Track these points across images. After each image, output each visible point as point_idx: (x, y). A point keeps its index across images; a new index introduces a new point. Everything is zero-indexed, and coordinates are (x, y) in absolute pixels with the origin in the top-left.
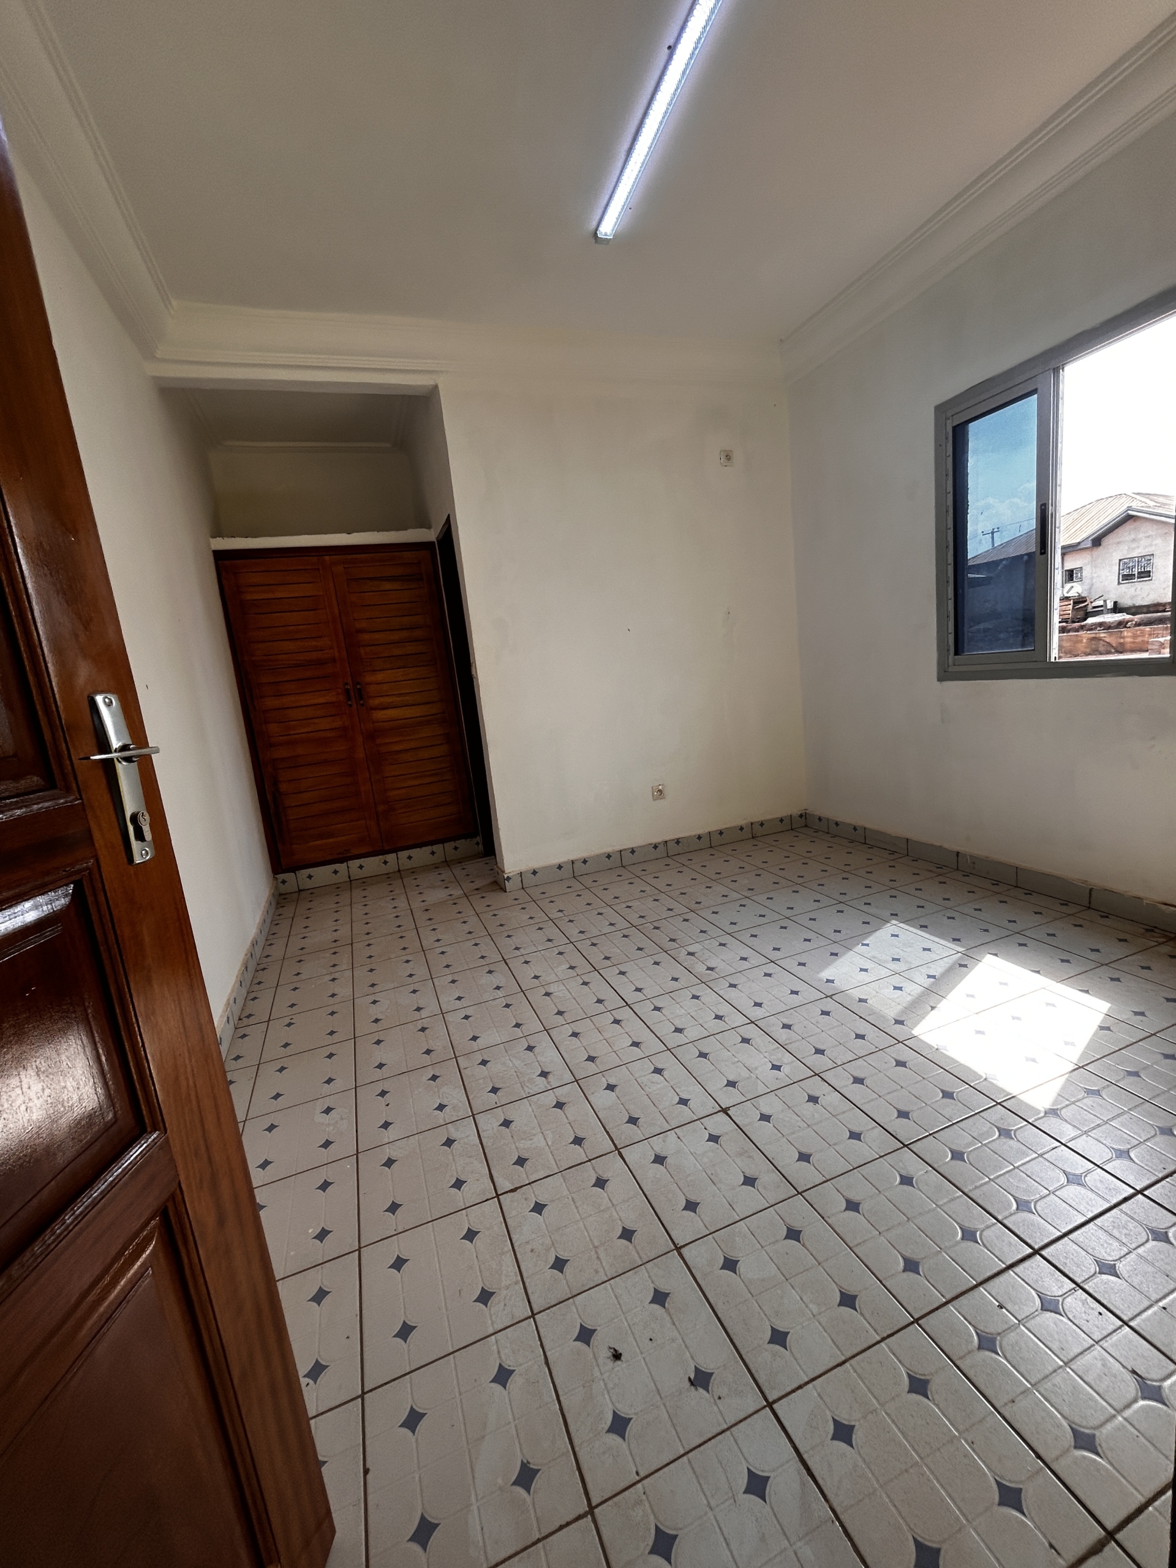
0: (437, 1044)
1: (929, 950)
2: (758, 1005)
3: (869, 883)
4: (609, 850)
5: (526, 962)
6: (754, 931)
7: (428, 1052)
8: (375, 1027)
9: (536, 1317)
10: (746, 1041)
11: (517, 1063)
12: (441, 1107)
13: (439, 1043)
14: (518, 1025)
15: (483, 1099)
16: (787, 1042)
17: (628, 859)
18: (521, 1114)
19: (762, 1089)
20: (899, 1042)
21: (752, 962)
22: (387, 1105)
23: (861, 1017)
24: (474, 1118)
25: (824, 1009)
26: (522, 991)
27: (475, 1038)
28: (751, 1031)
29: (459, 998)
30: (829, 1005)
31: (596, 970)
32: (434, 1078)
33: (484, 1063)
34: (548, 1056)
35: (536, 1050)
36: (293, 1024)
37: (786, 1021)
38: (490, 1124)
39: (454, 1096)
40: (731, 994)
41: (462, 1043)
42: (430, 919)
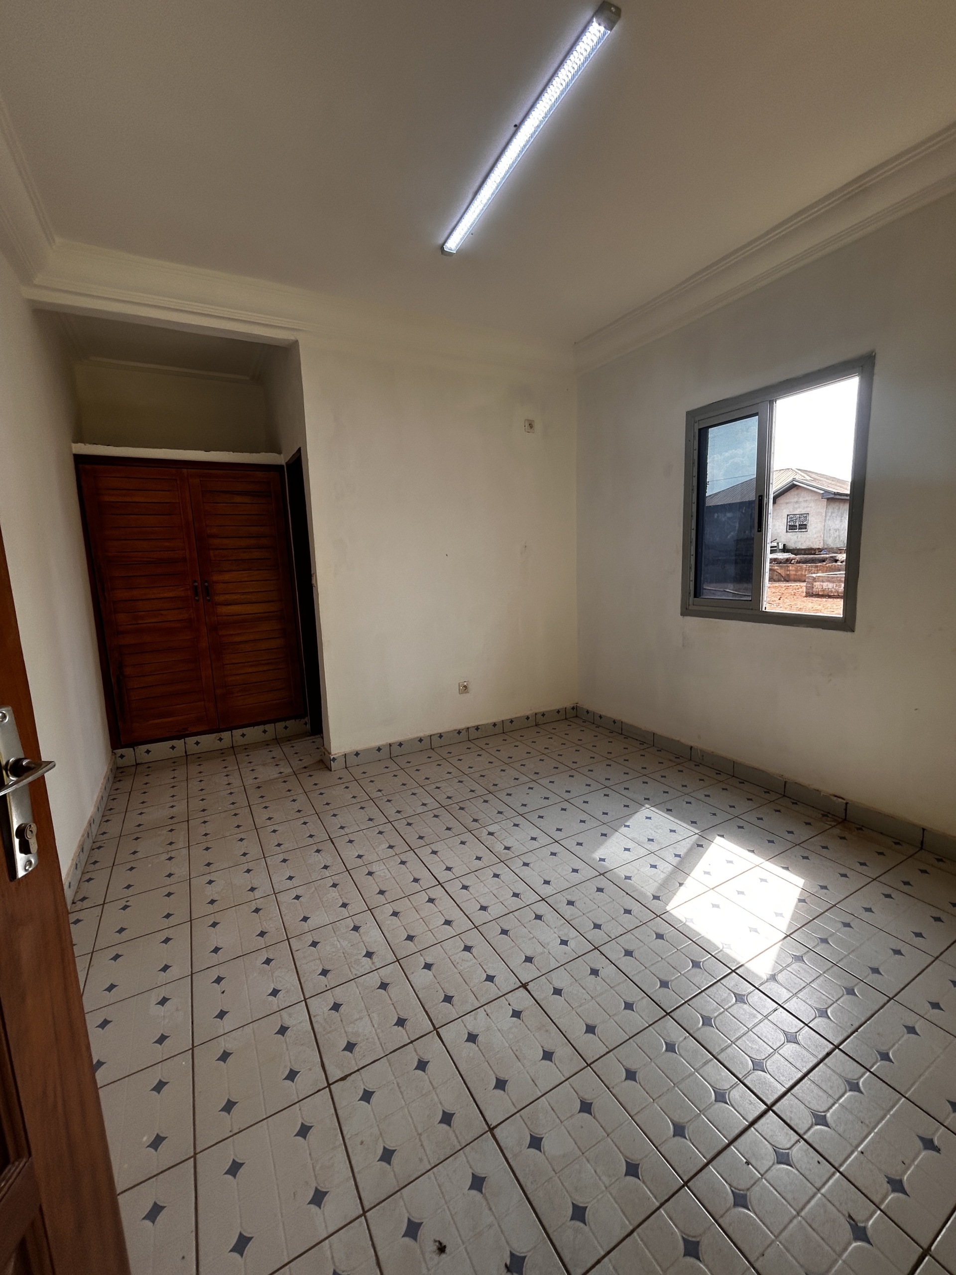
0: (271, 925)
1: (674, 831)
2: (547, 882)
3: (627, 770)
4: (421, 734)
5: (351, 841)
6: (541, 813)
7: (262, 934)
8: (211, 909)
9: (368, 1214)
10: (538, 917)
11: (345, 943)
12: (275, 993)
13: (272, 925)
14: (344, 905)
15: (314, 982)
16: (572, 918)
17: (436, 742)
18: (349, 995)
19: (554, 964)
20: (657, 916)
21: (540, 842)
22: (223, 992)
23: (627, 893)
24: (306, 1002)
25: (599, 886)
26: (347, 870)
27: (305, 919)
28: (542, 909)
29: (290, 878)
30: (602, 882)
31: (412, 849)
32: (268, 961)
33: (314, 944)
34: (372, 936)
35: (361, 930)
36: (129, 906)
37: (570, 898)
38: (320, 1007)
39: (287, 980)
40: (525, 872)
41: (295, 926)
42: (262, 797)
